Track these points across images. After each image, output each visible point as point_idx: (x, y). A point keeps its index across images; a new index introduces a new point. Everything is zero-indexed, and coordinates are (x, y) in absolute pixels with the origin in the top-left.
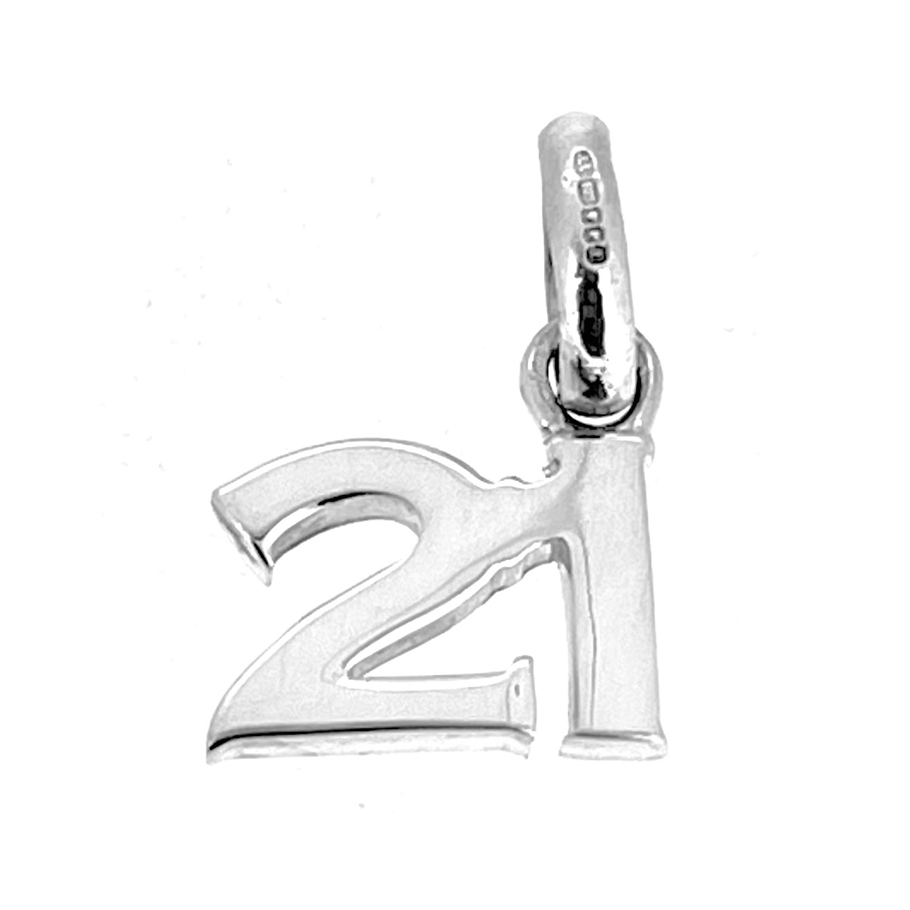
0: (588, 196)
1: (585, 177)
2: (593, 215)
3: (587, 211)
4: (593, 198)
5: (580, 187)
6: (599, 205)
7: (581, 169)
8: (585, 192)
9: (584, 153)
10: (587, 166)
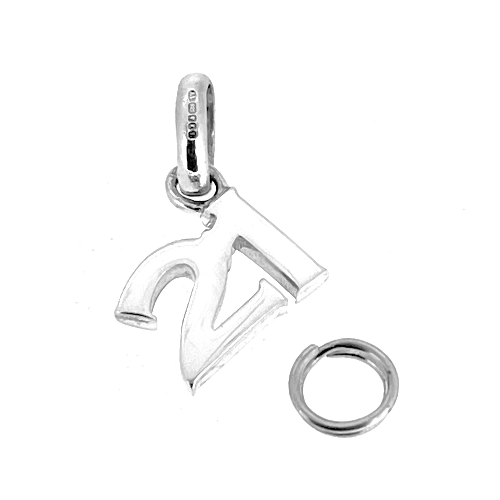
0: (192, 110)
1: (192, 102)
2: (193, 118)
3: (191, 116)
4: (194, 111)
5: (189, 106)
6: (196, 114)
7: (191, 98)
8: (191, 108)
9: (193, 91)
10: (193, 97)
